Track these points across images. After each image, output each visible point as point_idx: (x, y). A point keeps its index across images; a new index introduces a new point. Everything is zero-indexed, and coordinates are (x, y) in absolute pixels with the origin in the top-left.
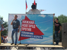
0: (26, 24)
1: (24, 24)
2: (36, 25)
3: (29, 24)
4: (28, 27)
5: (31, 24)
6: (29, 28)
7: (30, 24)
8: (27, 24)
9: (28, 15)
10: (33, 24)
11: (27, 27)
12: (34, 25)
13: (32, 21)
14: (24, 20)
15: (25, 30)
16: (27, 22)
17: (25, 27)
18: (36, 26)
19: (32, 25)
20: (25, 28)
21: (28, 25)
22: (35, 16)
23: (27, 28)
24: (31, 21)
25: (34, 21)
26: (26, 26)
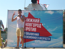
3: (34, 23)
5: (36, 23)
6: (33, 27)
9: (32, 12)
12: (39, 23)
13: (37, 19)
14: (27, 18)
16: (31, 20)
18: (42, 25)
20: (29, 28)
21: (32, 24)
22: (41, 13)
23: (31, 28)
24: (35, 19)
25: (40, 19)
26: (30, 25)
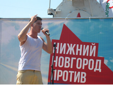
0: (65, 56)
1: (59, 55)
2: (102, 59)
3: (78, 56)
4: (74, 69)
5: (85, 57)
6: (78, 70)
7: (82, 57)
8: (71, 56)
10: (92, 57)
11: (69, 69)
13: (90, 44)
14: (57, 41)
15: (61, 78)
16: (71, 49)
17: (63, 69)
18: (106, 62)
19: (89, 58)
20: (63, 73)
22: (100, 26)
23: (71, 72)
24: (83, 43)
25: (97, 45)
26: (67, 62)
